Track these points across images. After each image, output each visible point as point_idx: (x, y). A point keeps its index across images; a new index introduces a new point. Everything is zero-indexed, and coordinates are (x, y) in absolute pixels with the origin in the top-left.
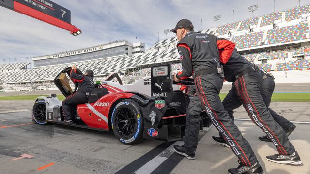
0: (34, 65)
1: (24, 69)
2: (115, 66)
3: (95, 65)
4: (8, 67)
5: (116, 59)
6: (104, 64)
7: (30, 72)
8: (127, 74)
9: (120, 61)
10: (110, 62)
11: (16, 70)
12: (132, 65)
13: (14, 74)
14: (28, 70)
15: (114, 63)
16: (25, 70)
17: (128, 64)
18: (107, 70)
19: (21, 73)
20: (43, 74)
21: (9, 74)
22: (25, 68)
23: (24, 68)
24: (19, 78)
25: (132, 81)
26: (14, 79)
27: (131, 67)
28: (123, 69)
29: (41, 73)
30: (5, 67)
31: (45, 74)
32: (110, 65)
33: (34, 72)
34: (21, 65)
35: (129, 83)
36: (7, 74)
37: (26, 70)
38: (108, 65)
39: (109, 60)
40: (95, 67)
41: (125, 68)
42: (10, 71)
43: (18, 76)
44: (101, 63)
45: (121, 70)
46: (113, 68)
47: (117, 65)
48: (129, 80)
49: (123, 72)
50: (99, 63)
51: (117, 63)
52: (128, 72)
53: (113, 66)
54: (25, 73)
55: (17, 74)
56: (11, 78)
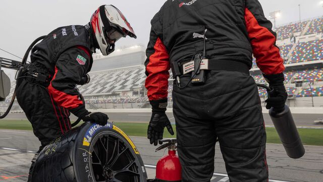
2: (126, 81)
3: (98, 79)
5: (127, 72)
6: (111, 78)
9: (133, 75)
10: (118, 75)
15: (124, 77)
18: (114, 87)
28: (137, 85)
32: (119, 79)
38: (116, 80)
39: (118, 73)
40: (98, 82)
41: (140, 84)
44: (107, 76)
45: (134, 87)
46: (122, 84)
47: (128, 80)
48: (143, 102)
49: (136, 90)
50: (103, 76)
51: (128, 77)
52: (143, 90)
53: (123, 81)
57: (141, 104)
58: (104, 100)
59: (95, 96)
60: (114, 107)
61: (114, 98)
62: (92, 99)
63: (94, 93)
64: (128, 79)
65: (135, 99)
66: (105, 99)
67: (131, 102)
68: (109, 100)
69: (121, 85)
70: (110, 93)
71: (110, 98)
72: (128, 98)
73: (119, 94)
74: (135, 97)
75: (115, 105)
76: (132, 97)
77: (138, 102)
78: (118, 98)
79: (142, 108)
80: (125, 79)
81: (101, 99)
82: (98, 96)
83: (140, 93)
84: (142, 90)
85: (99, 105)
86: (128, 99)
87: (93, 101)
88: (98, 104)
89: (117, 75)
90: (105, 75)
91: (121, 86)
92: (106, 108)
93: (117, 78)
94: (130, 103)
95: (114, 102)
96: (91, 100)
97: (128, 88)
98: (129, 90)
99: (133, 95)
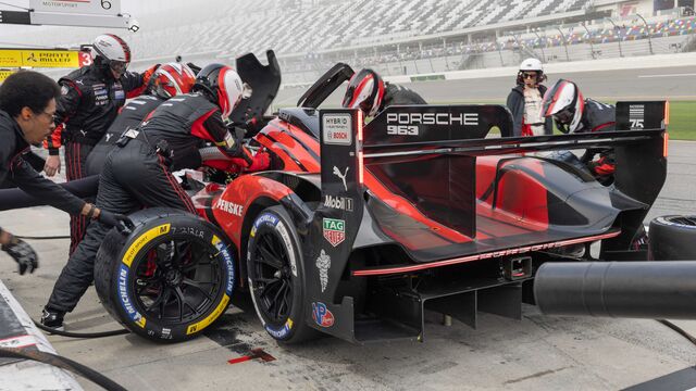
1: (294, 6)
7: (310, 18)
11: (272, 14)
13: (263, 27)
20: (351, 24)
29: (345, 19)
31: (358, 21)
33: (322, 17)
36: (245, 30)
37: (300, 12)
43: (276, 33)
54: (297, 22)
55: (274, 25)
56: (257, 44)
57: (681, 39)
58: (561, 36)
59: (534, 26)
60: (594, 55)
61: (594, 26)
62: (528, 35)
63: (532, 17)
65: (662, 26)
66: (565, 31)
67: (647, 34)
68: (578, 35)
70: (582, 12)
71: (579, 28)
72: (640, 22)
73: (609, 14)
74: (662, 18)
75: (597, 47)
76: (650, 20)
77: (673, 33)
78: (607, 25)
79: (684, 51)
81: (552, 33)
82: (543, 25)
83: (680, 5)
85: (548, 52)
86: (638, 28)
87: (527, 41)
88: (546, 49)
92: (568, 60)
94: (644, 37)
95: (592, 41)
96: (523, 36)
99: (655, 10)
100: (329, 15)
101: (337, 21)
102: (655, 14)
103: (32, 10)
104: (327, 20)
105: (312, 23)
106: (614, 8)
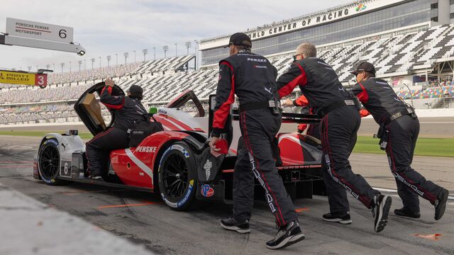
0: (203, 60)
1: (183, 70)
2: (399, 56)
3: (344, 55)
4: (152, 66)
5: (401, 37)
6: (368, 52)
7: (193, 78)
8: (432, 80)
9: (414, 43)
10: (384, 46)
11: (167, 74)
12: (448, 53)
13: (161, 82)
14: (190, 72)
15: (397, 48)
16: (183, 74)
17: (438, 49)
19: (176, 81)
21: (153, 83)
22: (185, 68)
23: (181, 69)
24: (171, 93)
25: (448, 100)
26: (163, 94)
27: (444, 59)
28: (422, 63)
30: (145, 66)
32: (385, 53)
33: (201, 77)
34: (176, 62)
35: (440, 105)
36: (149, 83)
37: (186, 74)
38: (378, 55)
39: (382, 40)
40: (344, 61)
41: (428, 61)
42: (155, 75)
43: (169, 86)
44: (360, 48)
45: (415, 68)
46: (392, 63)
47: (403, 55)
48: (438, 96)
49: (420, 74)
50: (353, 50)
51: (403, 48)
52: (435, 72)
53: (392, 57)
54: (184, 80)
55: (169, 81)
56: (157, 92)
64: (403, 52)
65: (419, 92)
69: (388, 64)
72: (406, 89)
74: (418, 87)
76: (412, 88)
77: (426, 97)
79: (434, 108)
80: (396, 53)
83: (429, 79)
84: (433, 72)
86: (404, 93)
89: (381, 46)
90: (358, 46)
91: (388, 67)
93: (382, 51)
97: (403, 71)
98: (406, 73)
99: (414, 82)
100: (206, 77)
101: (211, 80)
102: (414, 85)
103: (7, 34)
104: (204, 79)
105: (194, 81)
106: (389, 80)
